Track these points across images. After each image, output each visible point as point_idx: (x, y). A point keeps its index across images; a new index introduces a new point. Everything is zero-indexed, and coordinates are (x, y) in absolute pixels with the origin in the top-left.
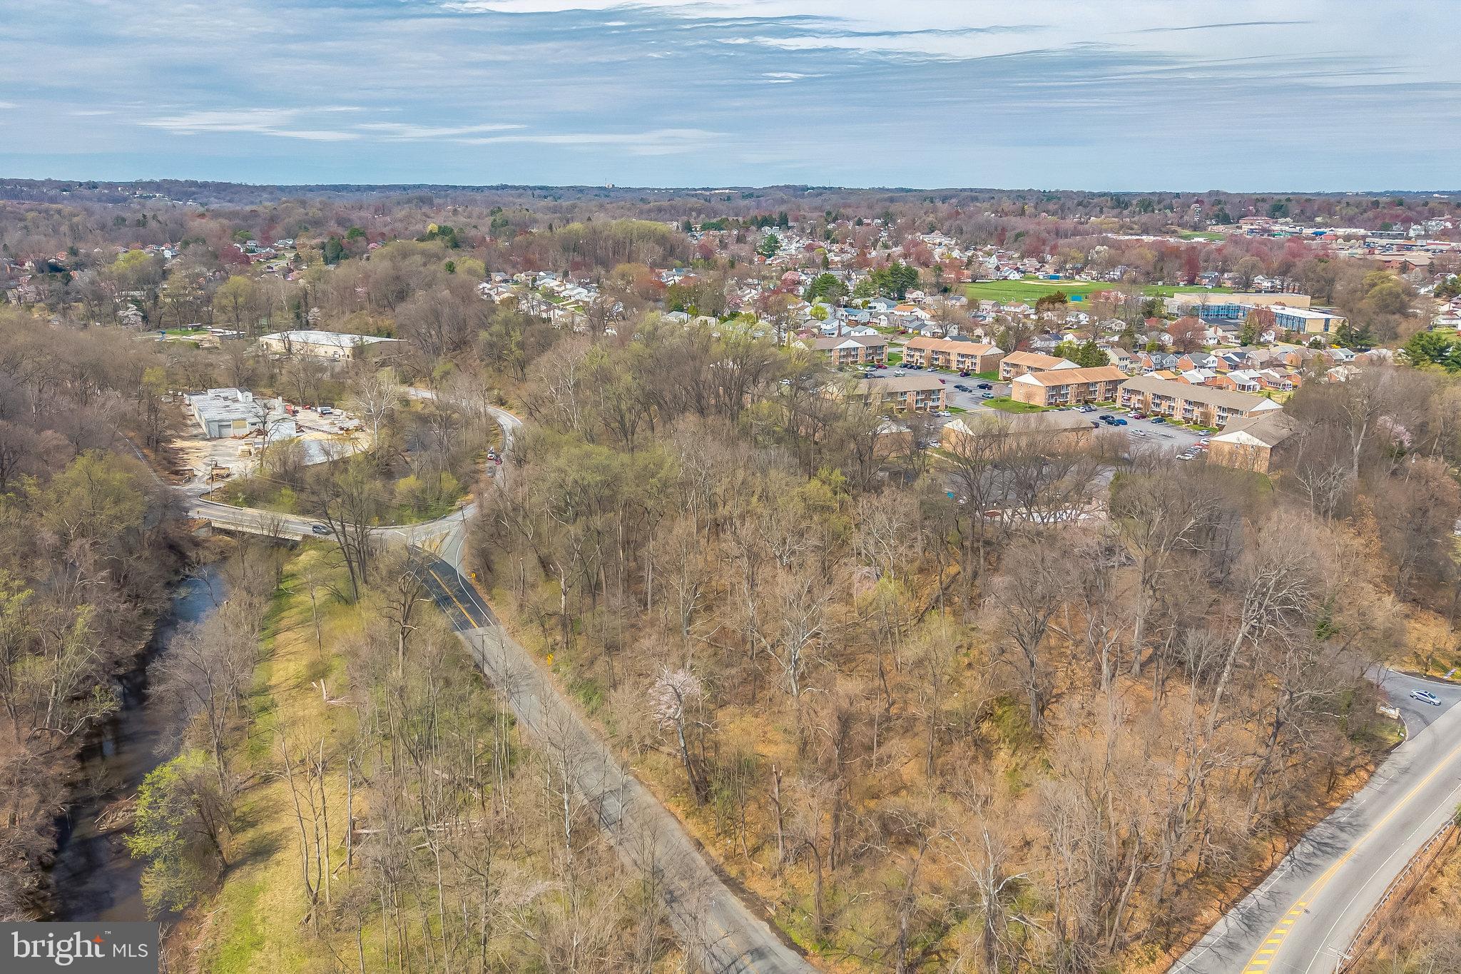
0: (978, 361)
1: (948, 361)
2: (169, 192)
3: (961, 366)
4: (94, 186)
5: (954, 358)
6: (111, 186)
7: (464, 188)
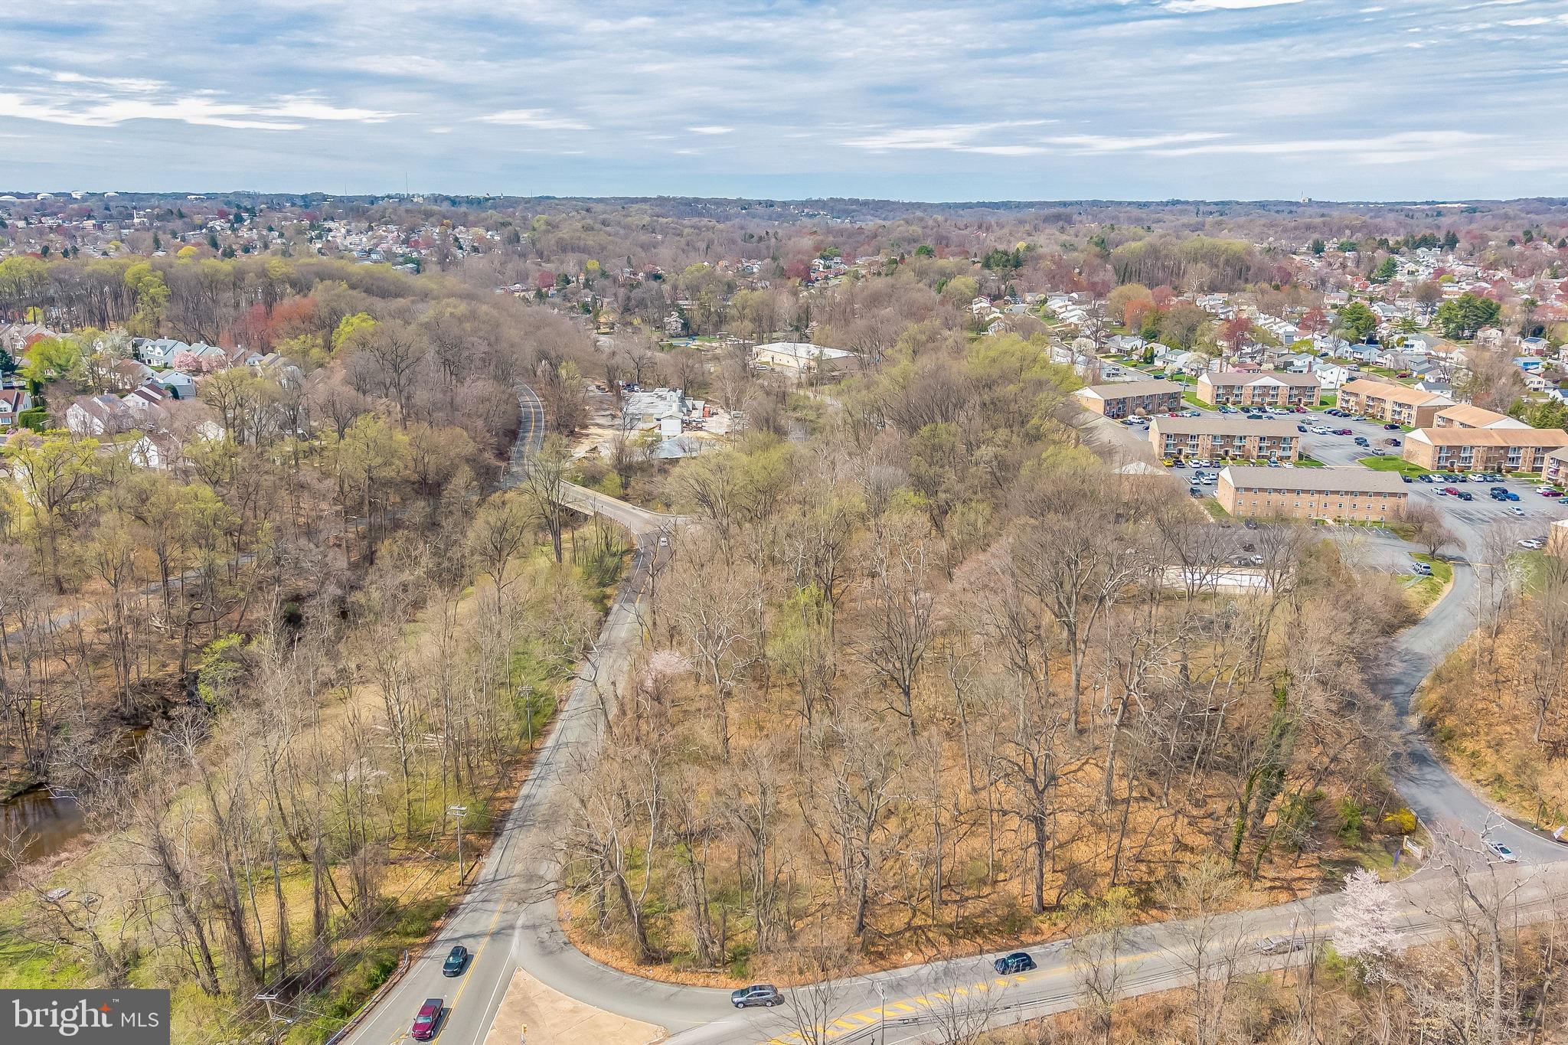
0: (1414, 413)
1: (1383, 410)
2: (832, 210)
3: (1397, 417)
4: (770, 204)
5: (1388, 406)
6: (785, 204)
7: (1130, 203)
